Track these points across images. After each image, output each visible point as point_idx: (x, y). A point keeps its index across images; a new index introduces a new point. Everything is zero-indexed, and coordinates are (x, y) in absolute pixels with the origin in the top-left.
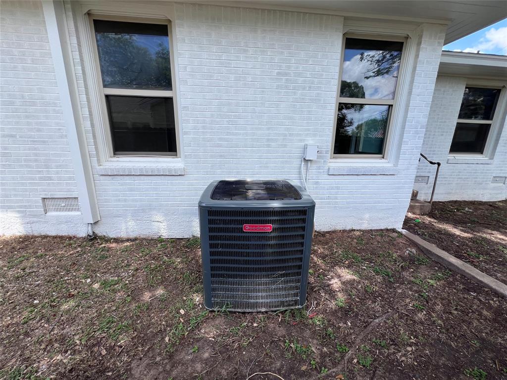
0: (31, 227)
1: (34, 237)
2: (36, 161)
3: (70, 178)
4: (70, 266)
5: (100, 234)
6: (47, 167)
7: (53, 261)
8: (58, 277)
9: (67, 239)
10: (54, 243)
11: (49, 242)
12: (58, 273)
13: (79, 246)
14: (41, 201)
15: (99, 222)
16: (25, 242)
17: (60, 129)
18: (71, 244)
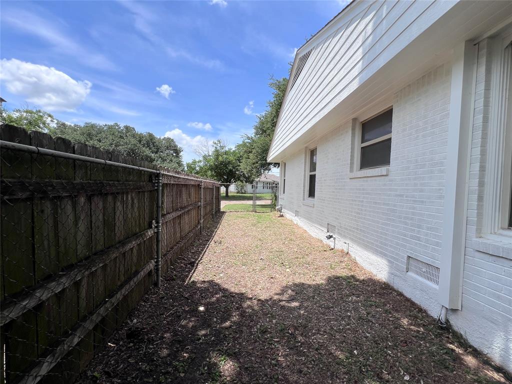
0: (393, 279)
1: (393, 289)
2: (412, 219)
3: (437, 244)
4: (401, 342)
5: (456, 329)
6: (419, 227)
7: (391, 323)
8: (385, 344)
9: (417, 310)
10: (404, 305)
11: (400, 301)
12: (387, 340)
13: (424, 325)
14: (406, 258)
15: (459, 313)
16: (385, 289)
17: (440, 189)
18: (416, 317)
